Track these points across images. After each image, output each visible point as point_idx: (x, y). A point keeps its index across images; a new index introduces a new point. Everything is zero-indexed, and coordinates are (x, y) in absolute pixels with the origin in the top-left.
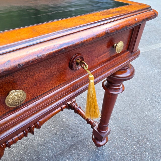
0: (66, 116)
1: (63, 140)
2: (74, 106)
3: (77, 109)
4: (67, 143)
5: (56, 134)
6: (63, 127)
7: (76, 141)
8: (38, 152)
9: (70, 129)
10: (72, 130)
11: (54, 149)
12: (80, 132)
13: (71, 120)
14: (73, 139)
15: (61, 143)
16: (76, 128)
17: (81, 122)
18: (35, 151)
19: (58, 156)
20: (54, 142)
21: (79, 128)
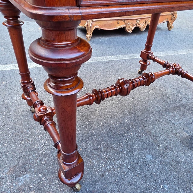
0: (163, 88)
2: (180, 71)
3: (185, 74)
5: (157, 98)
6: (163, 94)
7: (178, 104)
8: (145, 106)
9: (170, 96)
10: (172, 97)
11: (159, 106)
12: (181, 100)
13: (169, 91)
14: (175, 103)
15: (164, 104)
16: (176, 96)
17: (179, 93)
18: (142, 105)
19: (164, 111)
20: (158, 103)
21: (179, 97)
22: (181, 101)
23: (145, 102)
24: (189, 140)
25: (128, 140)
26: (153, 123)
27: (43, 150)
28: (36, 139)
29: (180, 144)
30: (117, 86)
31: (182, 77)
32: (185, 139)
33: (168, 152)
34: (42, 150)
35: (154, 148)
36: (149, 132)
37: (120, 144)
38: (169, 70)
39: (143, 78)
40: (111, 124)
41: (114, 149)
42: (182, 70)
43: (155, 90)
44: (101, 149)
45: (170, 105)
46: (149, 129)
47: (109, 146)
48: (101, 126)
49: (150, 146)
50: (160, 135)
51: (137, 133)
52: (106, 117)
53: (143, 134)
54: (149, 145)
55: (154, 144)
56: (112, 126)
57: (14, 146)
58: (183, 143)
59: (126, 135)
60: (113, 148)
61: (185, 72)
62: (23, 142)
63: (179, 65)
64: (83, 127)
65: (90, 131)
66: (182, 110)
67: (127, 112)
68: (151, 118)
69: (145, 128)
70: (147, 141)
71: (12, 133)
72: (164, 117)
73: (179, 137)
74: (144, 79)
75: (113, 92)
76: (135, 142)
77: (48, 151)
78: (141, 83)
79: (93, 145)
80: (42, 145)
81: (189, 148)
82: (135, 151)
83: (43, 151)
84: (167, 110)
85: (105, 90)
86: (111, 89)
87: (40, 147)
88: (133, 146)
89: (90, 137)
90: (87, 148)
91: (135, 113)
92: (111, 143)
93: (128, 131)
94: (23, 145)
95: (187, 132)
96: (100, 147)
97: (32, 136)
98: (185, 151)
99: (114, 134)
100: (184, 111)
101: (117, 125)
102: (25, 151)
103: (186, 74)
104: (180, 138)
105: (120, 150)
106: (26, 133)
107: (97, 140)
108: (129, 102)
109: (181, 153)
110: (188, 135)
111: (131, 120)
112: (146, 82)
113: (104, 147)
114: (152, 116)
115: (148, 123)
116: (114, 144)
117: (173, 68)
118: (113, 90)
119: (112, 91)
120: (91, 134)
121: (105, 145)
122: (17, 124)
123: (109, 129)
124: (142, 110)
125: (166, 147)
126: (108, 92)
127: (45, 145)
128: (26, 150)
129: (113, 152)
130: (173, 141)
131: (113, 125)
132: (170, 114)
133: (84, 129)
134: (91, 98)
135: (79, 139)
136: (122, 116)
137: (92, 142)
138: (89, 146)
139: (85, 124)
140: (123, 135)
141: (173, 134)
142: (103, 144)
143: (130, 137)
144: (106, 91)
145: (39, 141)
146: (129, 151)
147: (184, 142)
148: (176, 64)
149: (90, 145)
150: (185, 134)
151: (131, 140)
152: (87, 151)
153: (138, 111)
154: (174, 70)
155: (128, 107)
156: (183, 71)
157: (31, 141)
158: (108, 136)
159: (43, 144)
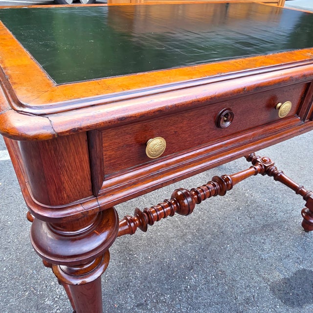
0: (248, 191)
1: (251, 218)
2: (272, 170)
3: (279, 175)
4: (258, 222)
5: (238, 209)
6: (247, 203)
7: (270, 222)
8: (219, 225)
9: (258, 206)
10: (261, 208)
11: (241, 226)
12: (274, 212)
13: (257, 196)
14: (266, 219)
15: (249, 220)
16: (267, 206)
17: (273, 200)
18: (214, 224)
19: (247, 234)
20: (238, 218)
21: (271, 208)
22: (275, 214)
23: (219, 218)
24: (283, 286)
25: (190, 287)
26: (229, 256)
27: (58, 307)
28: (46, 286)
29: (270, 293)
30: (173, 202)
31: (276, 179)
32: (277, 284)
33: (250, 309)
34: (56, 306)
35: (228, 302)
36: (223, 272)
37: (176, 294)
38: (255, 168)
39: (214, 185)
40: (164, 259)
41: (167, 305)
42: (276, 168)
43: (235, 195)
44: (147, 305)
45: (257, 222)
46: (222, 268)
47: (160, 299)
48: (150, 263)
49: (222, 298)
50: (239, 277)
51: (204, 275)
52: (158, 245)
53: (213, 277)
54: (221, 295)
55: (229, 294)
56: (166, 262)
57: (13, 301)
58: (274, 291)
59: (187, 278)
60: (165, 302)
61: (279, 172)
62: (27, 294)
63: (270, 161)
64: (122, 264)
65: (131, 272)
66: (276, 232)
67: (190, 237)
68: (227, 247)
69: (216, 265)
70: (218, 290)
71: (11, 276)
72: (248, 244)
73: (269, 281)
74: (216, 186)
75: (167, 211)
76: (200, 290)
77: (65, 308)
78: (210, 193)
79: (136, 297)
80: (56, 299)
81: (282, 301)
82: (199, 308)
83: (57, 310)
84: (253, 232)
85: (154, 209)
86: (163, 208)
87: (53, 302)
88: (197, 299)
89: (131, 282)
90: (125, 303)
91: (203, 239)
92: (163, 293)
93: (190, 270)
94: (27, 299)
95: (281, 272)
96: (146, 301)
97: (41, 281)
98: (276, 306)
99: (169, 277)
100: (278, 234)
101: (174, 259)
102: (30, 310)
103: (281, 175)
104: (269, 283)
105: (177, 305)
106: (32, 277)
107: (142, 289)
108: (195, 218)
109: (270, 310)
110: (282, 277)
111: (195, 251)
112: (219, 191)
113: (152, 301)
114: (228, 244)
115: (221, 256)
116: (168, 296)
117: (260, 165)
118: (166, 208)
119: (165, 210)
120: (132, 278)
121: (154, 298)
122: (18, 259)
123: (161, 268)
124: (213, 231)
125: (248, 299)
126: (158, 213)
127: (62, 297)
128: (31, 307)
129: (166, 309)
130: (259, 289)
131: (167, 260)
132: (256, 240)
133: (123, 267)
134: (132, 224)
135: (115, 286)
136: (183, 244)
137: (134, 292)
138: (129, 300)
139: (124, 259)
140: (182, 278)
141: (260, 276)
142: (151, 295)
143: (193, 282)
144: (156, 211)
145: (51, 291)
146: (190, 309)
147: (275, 289)
148: (266, 159)
149: (131, 297)
150: (278, 276)
151: (194, 288)
152: (126, 309)
153: (208, 235)
154: (263, 167)
155: (192, 227)
156: (277, 170)
157: (40, 291)
158: (160, 281)
159: (58, 297)
